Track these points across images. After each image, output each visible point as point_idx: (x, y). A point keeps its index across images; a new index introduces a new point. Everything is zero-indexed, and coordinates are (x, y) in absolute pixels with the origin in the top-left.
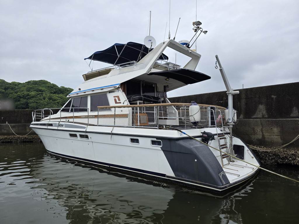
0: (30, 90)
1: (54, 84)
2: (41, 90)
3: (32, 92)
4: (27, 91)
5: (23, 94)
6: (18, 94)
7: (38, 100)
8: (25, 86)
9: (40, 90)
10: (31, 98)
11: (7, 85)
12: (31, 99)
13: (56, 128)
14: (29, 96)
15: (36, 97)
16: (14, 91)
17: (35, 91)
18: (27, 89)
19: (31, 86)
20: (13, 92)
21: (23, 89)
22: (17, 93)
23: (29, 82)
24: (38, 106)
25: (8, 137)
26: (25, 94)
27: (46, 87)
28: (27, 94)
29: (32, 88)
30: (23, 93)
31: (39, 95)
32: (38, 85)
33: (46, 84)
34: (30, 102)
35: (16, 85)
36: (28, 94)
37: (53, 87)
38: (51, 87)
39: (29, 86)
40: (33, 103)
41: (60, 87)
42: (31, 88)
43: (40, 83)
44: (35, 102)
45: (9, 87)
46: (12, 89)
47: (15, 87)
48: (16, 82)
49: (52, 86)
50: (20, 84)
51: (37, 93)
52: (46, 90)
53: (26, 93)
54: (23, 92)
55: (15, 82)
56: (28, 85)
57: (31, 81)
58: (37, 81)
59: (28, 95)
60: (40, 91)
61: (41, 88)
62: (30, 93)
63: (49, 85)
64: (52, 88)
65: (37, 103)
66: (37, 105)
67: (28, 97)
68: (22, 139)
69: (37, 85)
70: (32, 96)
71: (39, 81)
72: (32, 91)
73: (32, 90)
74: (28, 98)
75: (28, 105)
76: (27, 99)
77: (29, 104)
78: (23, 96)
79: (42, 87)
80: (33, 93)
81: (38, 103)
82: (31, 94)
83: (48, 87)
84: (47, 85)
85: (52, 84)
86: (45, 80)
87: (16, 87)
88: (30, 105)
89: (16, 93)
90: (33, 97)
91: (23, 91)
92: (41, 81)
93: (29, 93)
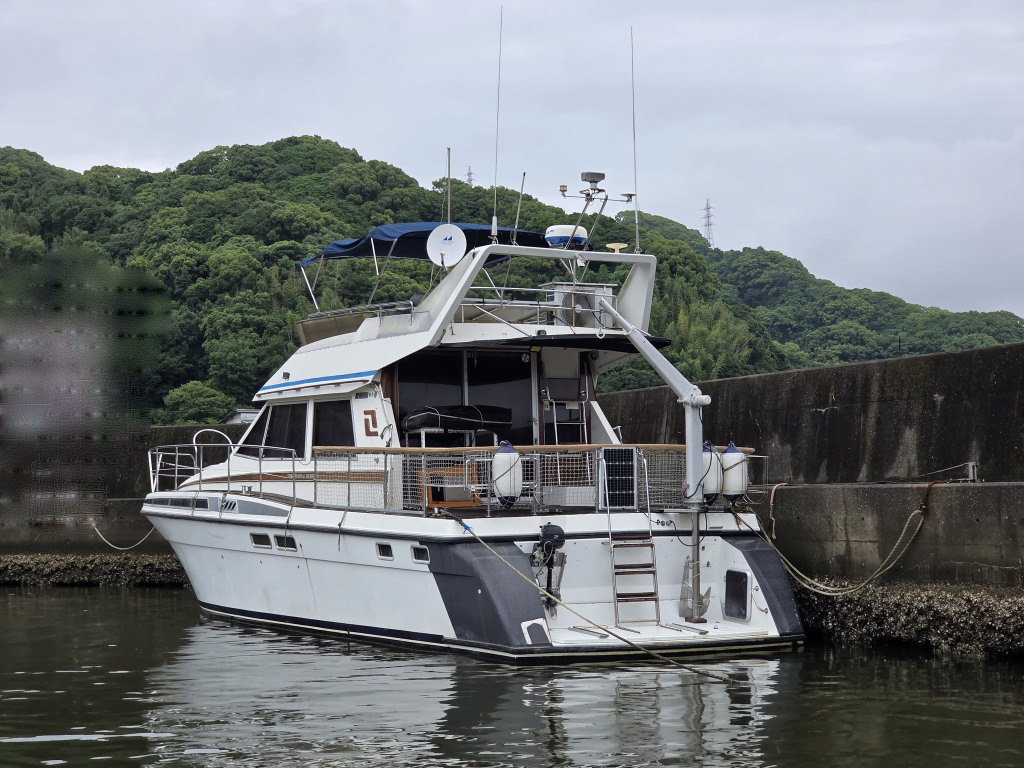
0: (211, 226)
1: (384, 166)
2: (291, 220)
3: (229, 244)
4: (191, 237)
5: (162, 267)
6: (131, 261)
7: (267, 306)
8: (175, 202)
9: (280, 223)
10: (222, 291)
11: (56, 200)
12: (223, 303)
13: (215, 515)
14: (205, 275)
15: (252, 286)
16: (103, 241)
17: (246, 231)
18: (188, 223)
19: (218, 196)
20: (100, 248)
21: (168, 221)
22: (123, 257)
23: (203, 165)
24: (270, 352)
25: (81, 560)
26: (179, 264)
27: (323, 195)
28: (191, 261)
29: (226, 213)
30: (166, 257)
31: (275, 268)
32: (265, 180)
33: (322, 170)
34: (211, 322)
35: (114, 195)
36: (199, 263)
37: (373, 195)
38: (360, 191)
39: (207, 195)
40: (235, 331)
41: (429, 187)
42: (218, 212)
43: (282, 169)
44: (246, 324)
45: (74, 213)
46: (91, 226)
47: (108, 208)
48: (119, 171)
49: (370, 182)
50: (141, 179)
51: (264, 249)
52: (327, 223)
53: (183, 252)
54: (164, 248)
55: (107, 169)
56: (199, 187)
57: (219, 149)
58: (261, 151)
59: (200, 270)
60: (285, 234)
61: (287, 208)
62: (214, 256)
63: (343, 179)
64: (370, 204)
65: (260, 328)
66: (262, 351)
67: (200, 282)
68: (139, 570)
69: (257, 187)
70: (227, 277)
71: (278, 146)
72: (225, 239)
73: (223, 227)
74: (203, 295)
75: (202, 353)
76: (194, 306)
77: (206, 344)
78: (168, 278)
79: (296, 199)
80: (232, 254)
81: (272, 333)
82: (221, 261)
83: (344, 192)
84: (336, 179)
85: (373, 164)
86: (317, 138)
87: (120, 209)
88: (217, 348)
89: (119, 254)
90: (233, 284)
91: (163, 238)
92: (290, 150)
93: (202, 250)
